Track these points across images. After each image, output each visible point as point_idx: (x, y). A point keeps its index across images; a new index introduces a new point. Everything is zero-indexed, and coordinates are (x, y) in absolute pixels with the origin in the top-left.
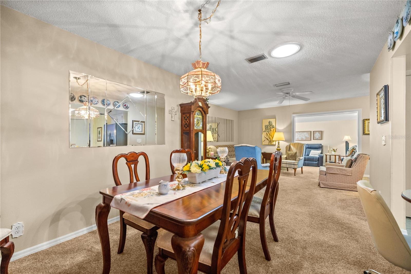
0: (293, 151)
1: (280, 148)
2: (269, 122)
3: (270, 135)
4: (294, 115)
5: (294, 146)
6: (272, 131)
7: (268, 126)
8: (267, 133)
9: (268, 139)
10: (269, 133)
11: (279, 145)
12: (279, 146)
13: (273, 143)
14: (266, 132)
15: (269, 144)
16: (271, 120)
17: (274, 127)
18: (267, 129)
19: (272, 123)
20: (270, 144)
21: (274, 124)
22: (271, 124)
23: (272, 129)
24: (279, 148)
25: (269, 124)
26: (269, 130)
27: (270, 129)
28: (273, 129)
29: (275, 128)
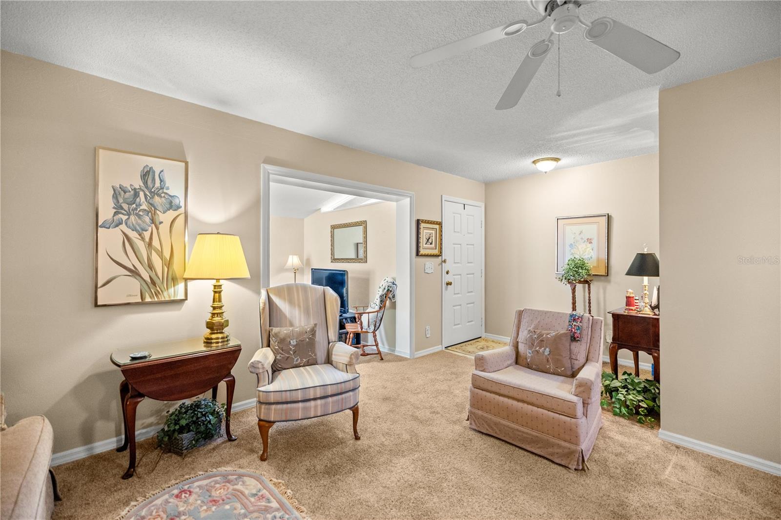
0: (291, 325)
1: (226, 316)
2: (147, 174)
3: (150, 245)
4: (269, 167)
5: (291, 302)
6: (161, 226)
7: (136, 195)
8: (133, 235)
9: (134, 273)
10: (147, 235)
11: (220, 301)
12: (220, 307)
13: (171, 290)
14: (123, 227)
15: (142, 297)
16: (157, 164)
17: (179, 207)
18: (129, 214)
19: (161, 181)
20: (148, 299)
21: (175, 189)
22: (158, 184)
23: (165, 218)
24: (217, 319)
25: (145, 183)
26: (147, 219)
27: (152, 211)
28: (171, 214)
29: (182, 210)
